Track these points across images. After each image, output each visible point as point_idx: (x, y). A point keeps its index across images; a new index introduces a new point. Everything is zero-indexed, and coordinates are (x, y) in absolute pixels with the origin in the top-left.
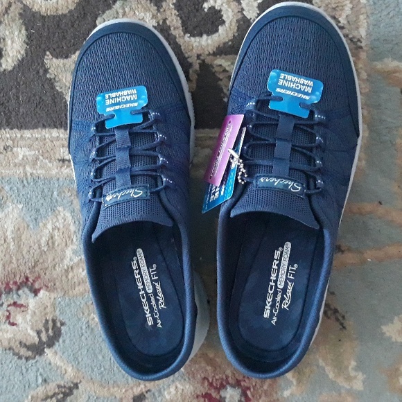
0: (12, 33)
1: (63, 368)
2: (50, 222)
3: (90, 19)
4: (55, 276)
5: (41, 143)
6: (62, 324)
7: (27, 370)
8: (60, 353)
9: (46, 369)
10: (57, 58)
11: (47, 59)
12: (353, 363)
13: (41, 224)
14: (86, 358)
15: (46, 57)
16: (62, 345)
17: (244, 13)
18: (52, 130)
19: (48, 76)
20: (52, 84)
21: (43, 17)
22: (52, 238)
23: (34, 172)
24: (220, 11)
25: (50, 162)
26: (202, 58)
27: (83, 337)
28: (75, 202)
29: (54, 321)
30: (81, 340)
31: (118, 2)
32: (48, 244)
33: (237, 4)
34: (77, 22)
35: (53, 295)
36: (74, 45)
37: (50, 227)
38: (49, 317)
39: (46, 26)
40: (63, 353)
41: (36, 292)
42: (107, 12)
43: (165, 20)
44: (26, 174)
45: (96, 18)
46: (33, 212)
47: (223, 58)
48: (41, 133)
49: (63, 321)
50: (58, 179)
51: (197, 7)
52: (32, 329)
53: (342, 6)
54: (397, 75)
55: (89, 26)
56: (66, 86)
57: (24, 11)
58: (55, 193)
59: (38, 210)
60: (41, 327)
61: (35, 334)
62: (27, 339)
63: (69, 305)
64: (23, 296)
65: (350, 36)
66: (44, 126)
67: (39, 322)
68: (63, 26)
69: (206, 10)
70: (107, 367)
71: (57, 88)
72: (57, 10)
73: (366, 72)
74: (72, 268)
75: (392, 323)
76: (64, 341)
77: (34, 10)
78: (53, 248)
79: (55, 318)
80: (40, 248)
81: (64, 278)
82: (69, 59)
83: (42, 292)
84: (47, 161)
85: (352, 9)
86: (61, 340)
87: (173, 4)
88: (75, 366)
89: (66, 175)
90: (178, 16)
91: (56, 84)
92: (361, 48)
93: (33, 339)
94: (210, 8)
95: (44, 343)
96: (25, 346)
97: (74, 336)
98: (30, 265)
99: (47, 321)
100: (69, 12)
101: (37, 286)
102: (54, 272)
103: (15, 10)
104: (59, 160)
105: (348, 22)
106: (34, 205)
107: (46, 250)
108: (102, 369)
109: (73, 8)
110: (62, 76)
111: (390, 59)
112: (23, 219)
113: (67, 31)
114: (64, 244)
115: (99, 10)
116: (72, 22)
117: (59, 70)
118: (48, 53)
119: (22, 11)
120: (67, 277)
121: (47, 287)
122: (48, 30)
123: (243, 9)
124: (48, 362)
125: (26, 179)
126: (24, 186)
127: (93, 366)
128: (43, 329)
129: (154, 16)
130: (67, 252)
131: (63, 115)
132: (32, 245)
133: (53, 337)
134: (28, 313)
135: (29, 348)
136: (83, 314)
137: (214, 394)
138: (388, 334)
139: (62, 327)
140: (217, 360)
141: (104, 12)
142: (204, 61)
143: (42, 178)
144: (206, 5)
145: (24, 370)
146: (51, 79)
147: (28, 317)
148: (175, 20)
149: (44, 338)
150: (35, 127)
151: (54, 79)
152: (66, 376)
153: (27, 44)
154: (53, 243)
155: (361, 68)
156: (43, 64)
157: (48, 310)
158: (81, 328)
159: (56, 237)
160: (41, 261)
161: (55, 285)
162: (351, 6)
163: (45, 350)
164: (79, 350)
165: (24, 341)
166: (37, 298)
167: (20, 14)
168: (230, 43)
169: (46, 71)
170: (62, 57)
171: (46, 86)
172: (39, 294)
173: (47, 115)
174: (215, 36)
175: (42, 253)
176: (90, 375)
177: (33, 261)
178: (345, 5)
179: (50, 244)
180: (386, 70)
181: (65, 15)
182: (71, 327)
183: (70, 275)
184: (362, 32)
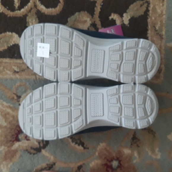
0: (32, 20)
1: (49, 157)
7: (34, 158)
8: (48, 151)
12: (157, 149)
16: (49, 148)
21: (46, 15)
24: (115, 20)
31: (77, 13)
33: (121, 19)
40: (50, 151)
43: (95, 22)
45: (68, 18)
52: (36, 141)
53: (157, 23)
62: (34, 146)
65: (159, 34)
69: (110, 20)
72: (52, 13)
75: (170, 134)
76: (50, 146)
77: (42, 12)
85: (160, 24)
87: (98, 16)
88: (54, 156)
90: (100, 20)
92: (163, 38)
94: (112, 19)
95: (42, 147)
96: (33, 149)
100: (57, 14)
103: (34, 11)
105: (159, 29)
109: (59, 13)
119: (37, 12)
123: (123, 21)
124: (42, 155)
125: (37, 80)
128: (41, 142)
129: (91, 20)
133: (45, 144)
135: (35, 149)
137: (109, 164)
138: (169, 138)
141: (71, 16)
144: (110, 18)
145: (32, 159)
148: (98, 22)
149: (42, 145)
152: (51, 160)
155: (163, 45)
163: (42, 150)
167: (36, 13)
181: (55, 16)
184: (164, 33)
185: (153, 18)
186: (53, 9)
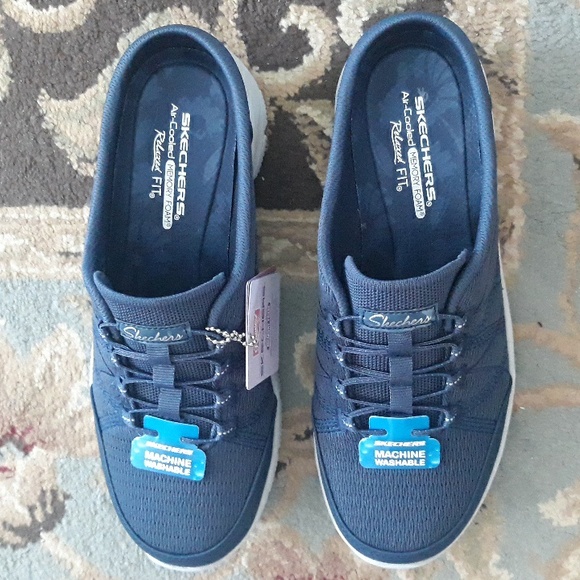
1: (68, 561)
2: (48, 345)
3: (107, 40)
4: (55, 427)
5: (34, 228)
6: (67, 497)
7: (15, 563)
8: (63, 540)
9: (43, 563)
10: (57, 98)
11: (42, 100)
12: (496, 557)
13: (33, 349)
14: (101, 547)
15: (40, 97)
16: (65, 528)
17: (341, 35)
18: (49, 208)
19: (44, 126)
20: (50, 138)
21: (36, 35)
22: (50, 369)
23: (23, 271)
24: (306, 32)
25: (47, 256)
26: (278, 103)
27: (98, 516)
28: (84, 316)
29: (54, 493)
30: (93, 520)
31: (150, 15)
32: (44, 378)
33: (331, 22)
34: (88, 45)
35: (52, 455)
36: (83, 79)
37: (46, 352)
38: (47, 486)
39: (40, 49)
40: (69, 539)
41: (26, 450)
42: (134, 30)
44: (11, 274)
45: (117, 40)
46: (22, 331)
47: (310, 104)
48: (32, 213)
49: (68, 493)
50: (59, 283)
51: (270, 25)
52: (21, 503)
53: (489, 29)
54: (568, 134)
55: (106, 51)
56: (71, 141)
57: (7, 25)
58: (55, 304)
59: (28, 329)
60: (34, 500)
61: (26, 512)
62: (13, 519)
63: (76, 469)
64: (8, 456)
65: (501, 74)
66: (38, 202)
67: (31, 494)
68: (65, 51)
69: (284, 30)
70: (133, 561)
71: (58, 144)
72: (57, 25)
73: (522, 129)
74: (80, 414)
75: (554, 500)
76: (69, 523)
77: (21, 25)
78: (52, 384)
79: (55, 488)
80: (31, 385)
81: (68, 429)
82: (76, 101)
83: (36, 450)
84: (41, 254)
85: (503, 34)
86: (64, 521)
87: (235, 20)
88: (85, 558)
89: (71, 277)
90: (242, 38)
91: (56, 138)
92: (516, 92)
93: (23, 517)
94: (293, 28)
95: (40, 525)
96: (12, 528)
97: (85, 514)
98: (17, 409)
99: (43, 492)
100: (76, 28)
101: (27, 440)
102: (53, 421)
104: (61, 254)
105: (498, 53)
106: (22, 320)
107: (40, 388)
108: (126, 563)
109: (81, 24)
110: (65, 127)
111: (559, 111)
112: (7, 341)
113: (72, 59)
114: (68, 379)
115: (121, 27)
116: (79, 45)
117: (61, 118)
118: (43, 91)
119: (3, 26)
120: (72, 427)
121: (43, 442)
122: (44, 55)
123: (339, 31)
124: (44, 552)
125: (11, 281)
126: (8, 292)
127: (113, 559)
128: (38, 504)
130: (73, 390)
131: (67, 185)
132: (21, 379)
133: (52, 515)
134: (15, 481)
135: (16, 530)
136: (98, 483)
138: (547, 516)
139: (66, 502)
140: (296, 550)
141: (128, 30)
142: (280, 108)
143: (35, 280)
144: (284, 23)
145: (10, 564)
146: (47, 131)
147: (16, 486)
148: (237, 45)
149: (39, 516)
150: (24, 202)
151: (53, 131)
152: (73, 573)
153: (12, 77)
154: (52, 378)
155: (516, 123)
156: (36, 108)
157: (45, 476)
158: (95, 504)
159: (57, 368)
160: (34, 403)
161: (54, 439)
162: (502, 29)
163: (41, 534)
164: (92, 535)
165: (10, 521)
166: (28, 458)
167: (1, 30)
168: (320, 82)
169: (41, 118)
170: (64, 97)
171: (41, 141)
172: (31, 453)
173: (42, 185)
174: (298, 71)
175: (36, 392)
176: (109, 572)
177: (21, 404)
178: (494, 28)
179: (48, 379)
180: (553, 127)
181: (69, 34)
182: (80, 502)
183: (78, 426)
184: (519, 70)
185: (471, 10)
186: (61, 7)
